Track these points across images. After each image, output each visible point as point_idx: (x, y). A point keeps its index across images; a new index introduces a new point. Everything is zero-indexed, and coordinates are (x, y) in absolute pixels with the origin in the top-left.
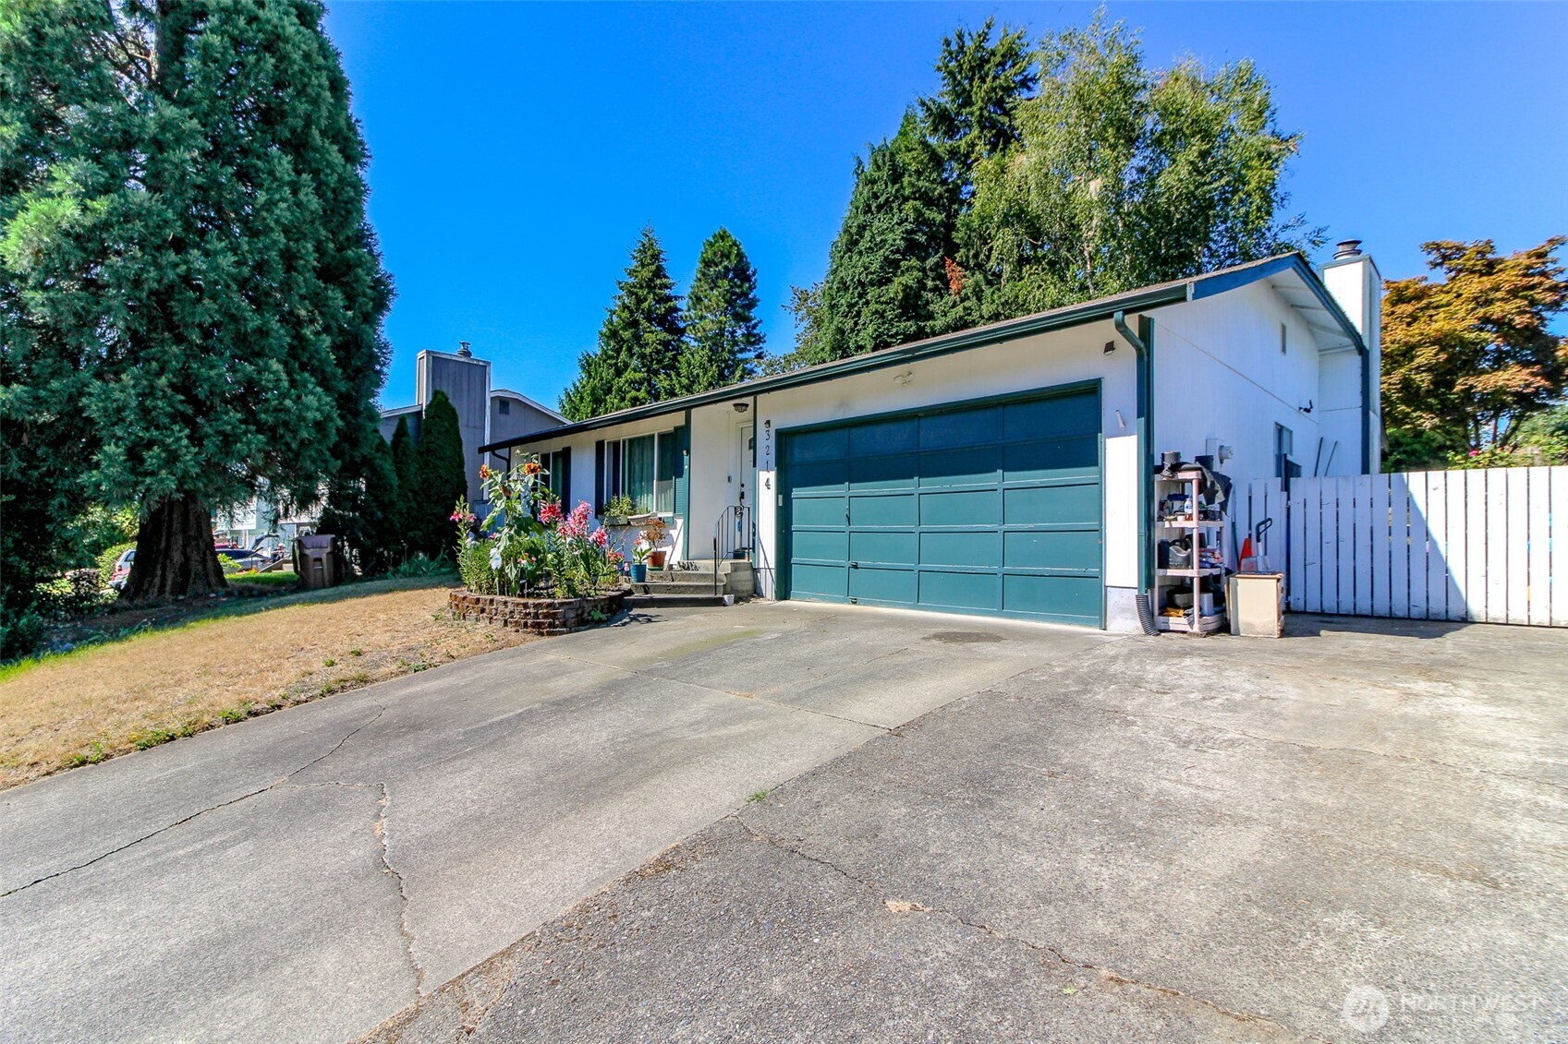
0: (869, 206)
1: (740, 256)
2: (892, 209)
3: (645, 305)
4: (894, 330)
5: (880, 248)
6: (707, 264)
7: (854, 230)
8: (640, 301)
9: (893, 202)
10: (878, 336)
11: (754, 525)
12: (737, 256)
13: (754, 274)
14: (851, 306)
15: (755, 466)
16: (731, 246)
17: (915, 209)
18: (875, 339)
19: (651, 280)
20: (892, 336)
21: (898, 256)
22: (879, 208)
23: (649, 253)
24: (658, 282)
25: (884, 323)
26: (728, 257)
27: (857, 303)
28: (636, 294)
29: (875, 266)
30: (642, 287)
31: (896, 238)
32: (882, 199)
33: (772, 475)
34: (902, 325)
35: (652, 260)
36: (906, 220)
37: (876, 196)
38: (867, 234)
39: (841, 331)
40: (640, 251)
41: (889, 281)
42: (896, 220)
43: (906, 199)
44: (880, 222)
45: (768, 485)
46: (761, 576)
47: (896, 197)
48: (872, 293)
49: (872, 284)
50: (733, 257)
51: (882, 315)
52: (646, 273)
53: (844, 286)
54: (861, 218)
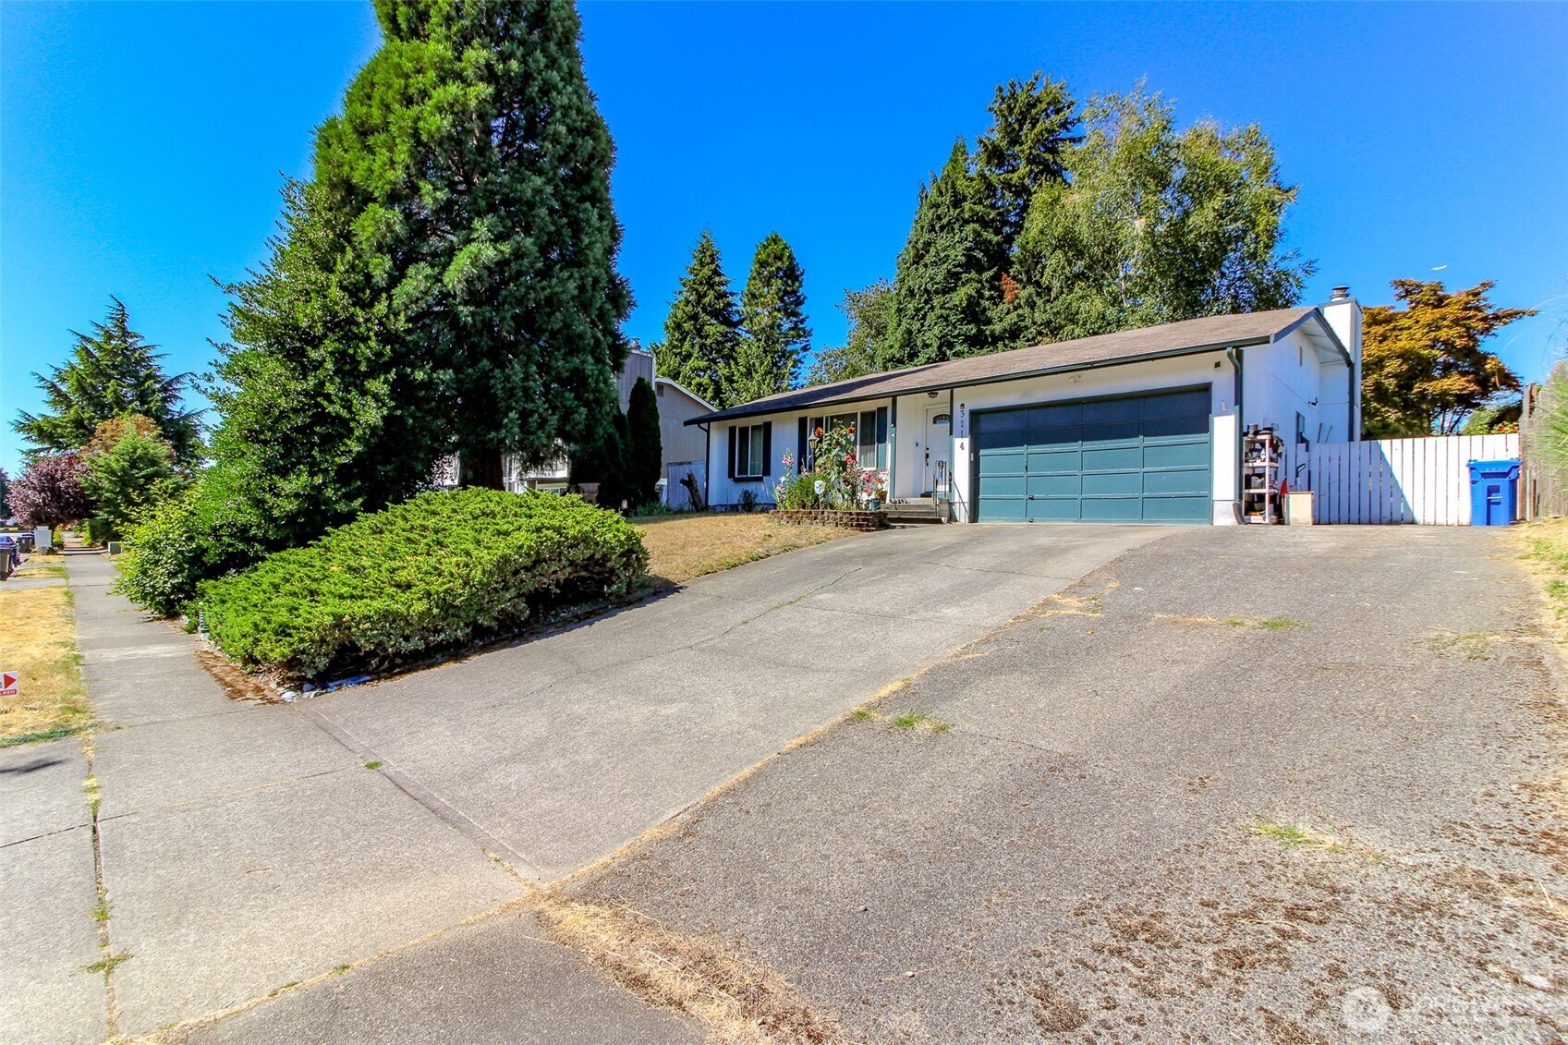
0: (933, 226)
1: (791, 257)
2: (953, 229)
3: (706, 300)
4: (957, 332)
5: (944, 263)
6: (763, 264)
7: (920, 245)
8: (701, 296)
9: (955, 223)
10: (943, 337)
11: (950, 474)
12: (789, 257)
13: (802, 274)
14: (917, 310)
15: (951, 434)
16: (783, 249)
17: (975, 231)
18: (940, 339)
19: (710, 278)
20: (954, 337)
21: (958, 269)
22: (942, 228)
23: (708, 253)
24: (717, 279)
25: (948, 325)
26: (780, 259)
27: (923, 307)
28: (697, 290)
29: (939, 278)
30: (701, 283)
31: (958, 254)
32: (945, 221)
33: (966, 441)
34: (965, 328)
35: (708, 256)
36: (966, 239)
37: (939, 218)
38: (932, 250)
39: (909, 332)
40: (700, 251)
41: (953, 290)
42: (957, 238)
43: (966, 222)
44: (942, 241)
45: (962, 447)
46: (956, 508)
47: (957, 220)
48: (937, 301)
49: (936, 292)
50: (785, 259)
51: (946, 319)
52: (706, 271)
53: (911, 293)
54: (927, 236)
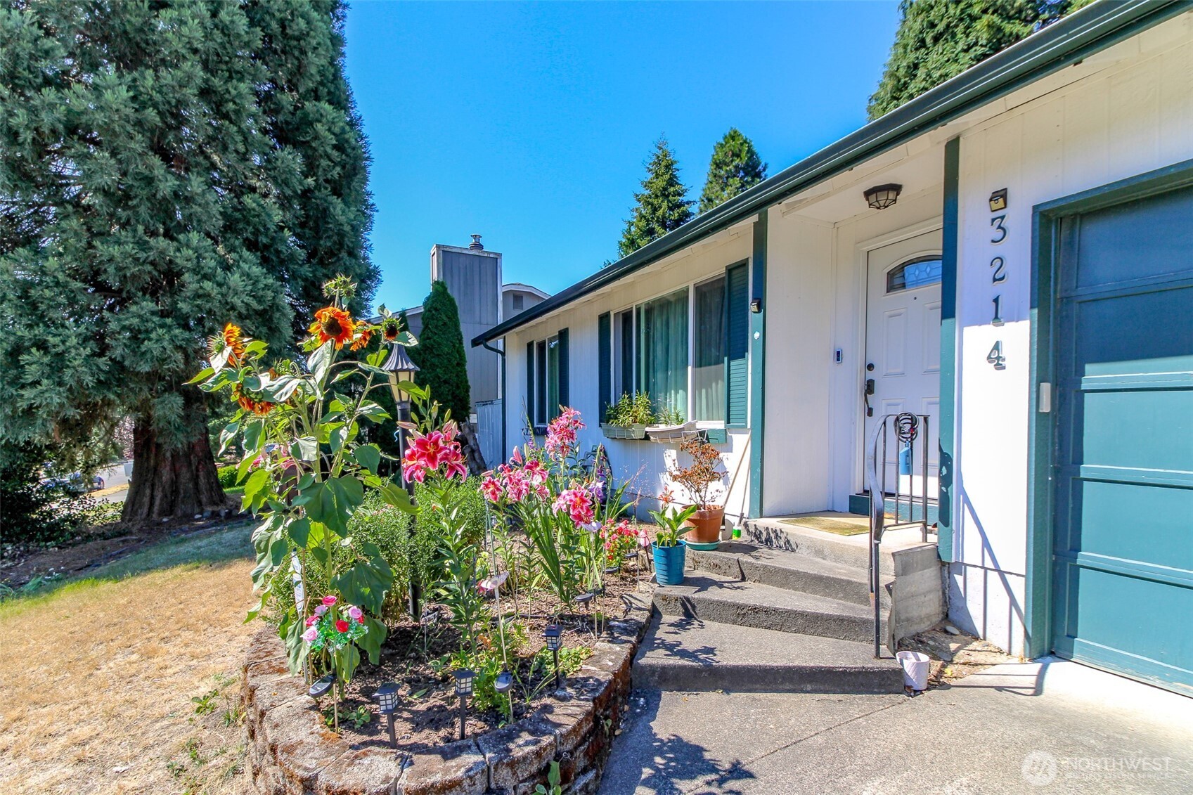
0: (923, 41)
1: (750, 151)
2: (954, 35)
3: (660, 212)
6: (718, 165)
7: (902, 72)
8: (655, 210)
9: (956, 26)
12: (748, 152)
13: (764, 170)
16: (742, 144)
19: (665, 189)
22: (936, 40)
23: (663, 164)
24: (672, 189)
26: (738, 156)
28: (652, 204)
30: (657, 196)
32: (941, 27)
35: (666, 169)
37: (932, 25)
38: (921, 73)
40: (655, 163)
42: (960, 46)
43: (976, 18)
44: (938, 55)
47: (961, 20)
50: (743, 154)
52: (661, 183)
54: (912, 57)
